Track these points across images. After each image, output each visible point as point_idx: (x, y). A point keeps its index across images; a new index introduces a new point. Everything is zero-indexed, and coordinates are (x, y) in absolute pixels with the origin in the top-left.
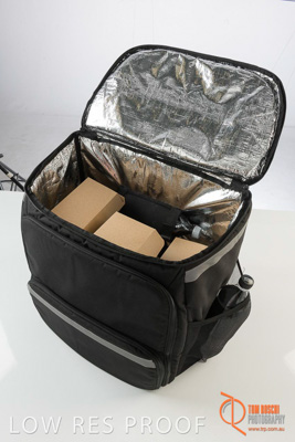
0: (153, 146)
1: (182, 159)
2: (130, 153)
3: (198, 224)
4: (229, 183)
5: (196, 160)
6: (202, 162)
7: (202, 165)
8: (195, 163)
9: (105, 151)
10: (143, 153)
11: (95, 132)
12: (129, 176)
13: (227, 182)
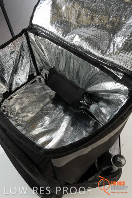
4: (120, 78)
13: (119, 76)
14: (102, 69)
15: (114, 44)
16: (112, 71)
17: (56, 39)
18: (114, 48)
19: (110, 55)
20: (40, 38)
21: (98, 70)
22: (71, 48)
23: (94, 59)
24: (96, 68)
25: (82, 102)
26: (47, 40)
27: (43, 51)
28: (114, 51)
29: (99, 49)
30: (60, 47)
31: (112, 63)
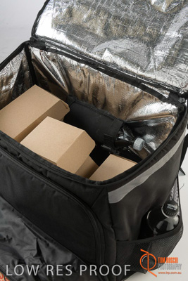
0: (95, 56)
1: (122, 69)
2: (75, 63)
3: (141, 136)
4: (167, 96)
5: (135, 70)
6: (141, 73)
7: (140, 76)
8: (134, 74)
9: (53, 60)
10: (86, 63)
11: (43, 42)
12: (76, 86)
13: (164, 95)
14: (144, 88)
15: (154, 59)
16: (156, 90)
17: (76, 54)
18: (154, 62)
19: (151, 71)
20: (49, 53)
21: (139, 90)
22: (101, 65)
23: (132, 77)
24: (136, 88)
25: (122, 137)
27: (53, 73)
28: (155, 66)
29: (138, 66)
30: (83, 65)
31: (155, 80)
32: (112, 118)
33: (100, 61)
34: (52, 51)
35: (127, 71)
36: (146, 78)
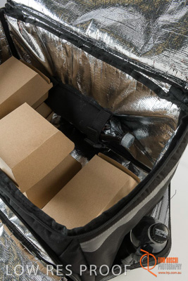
1: (110, 49)
2: (56, 38)
4: (166, 90)
5: (127, 53)
6: (134, 56)
7: (133, 60)
8: (125, 57)
11: (20, 10)
13: (163, 89)
14: (137, 77)
16: (153, 80)
17: (56, 27)
20: (28, 25)
21: (131, 78)
22: (84, 42)
23: (123, 61)
24: (127, 75)
26: (40, 28)
27: (34, 48)
29: (131, 45)
30: (64, 41)
31: (152, 67)
32: (98, 109)
33: (84, 37)
34: (30, 21)
35: (117, 52)
36: (141, 64)
